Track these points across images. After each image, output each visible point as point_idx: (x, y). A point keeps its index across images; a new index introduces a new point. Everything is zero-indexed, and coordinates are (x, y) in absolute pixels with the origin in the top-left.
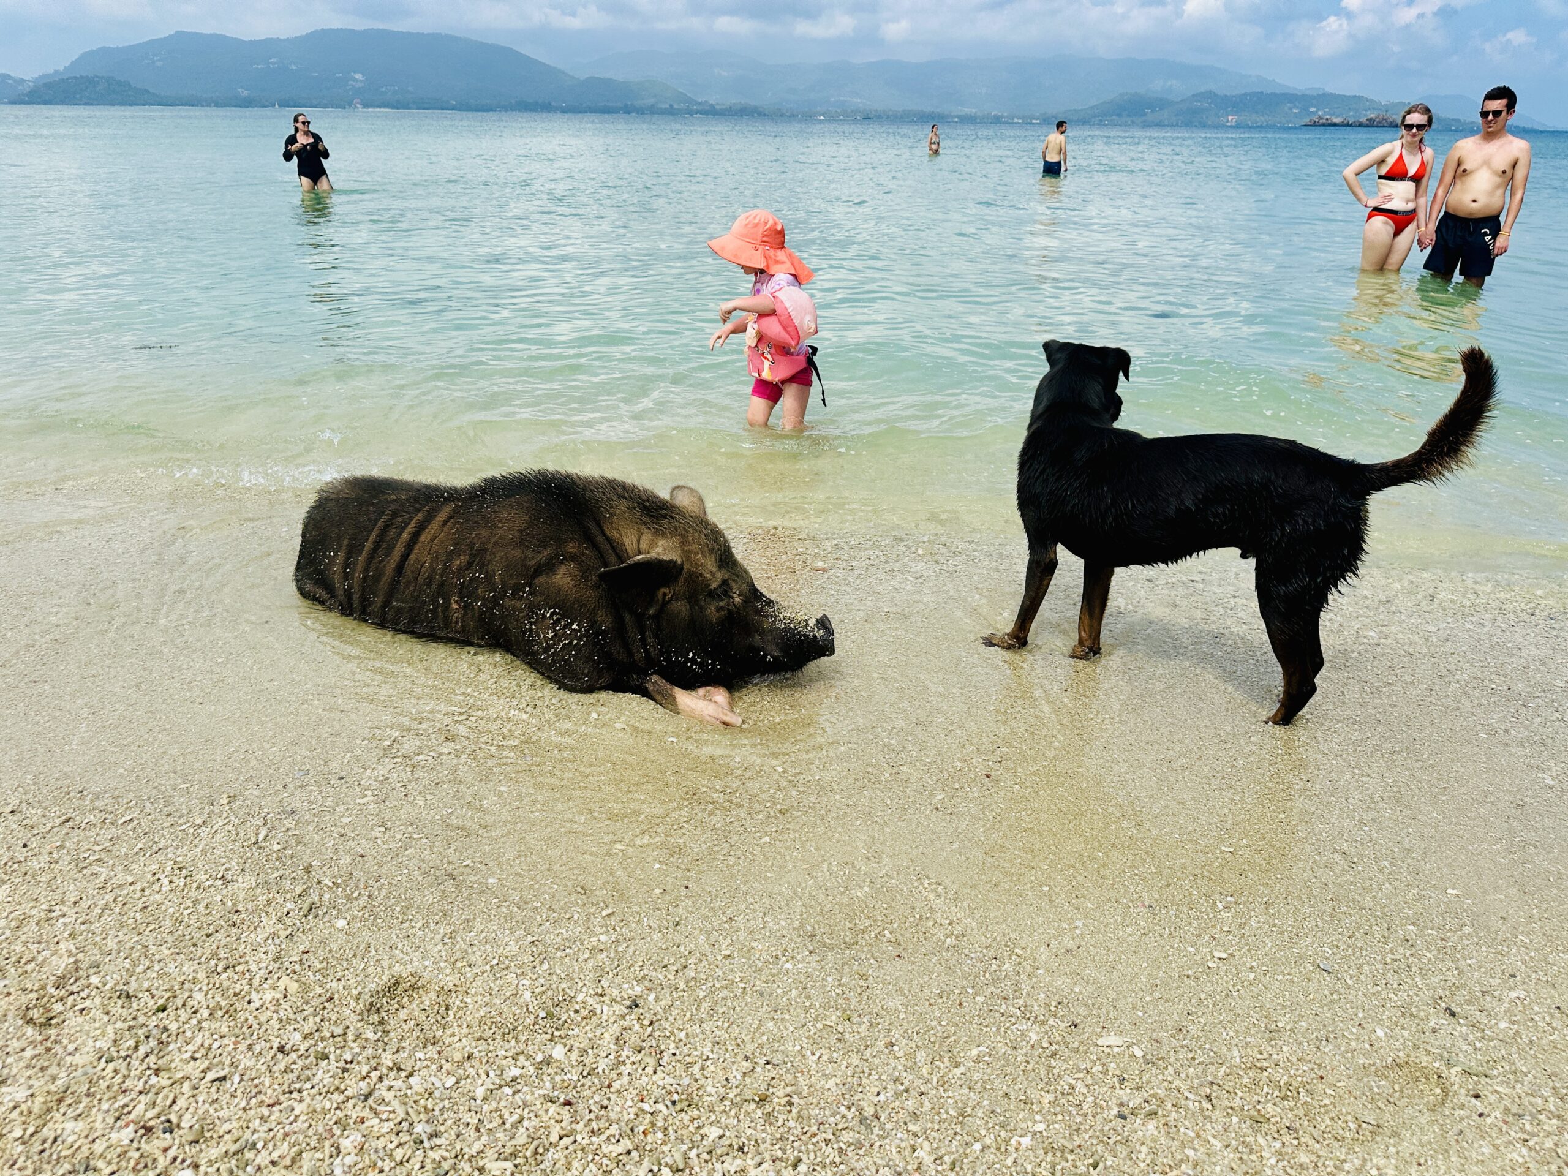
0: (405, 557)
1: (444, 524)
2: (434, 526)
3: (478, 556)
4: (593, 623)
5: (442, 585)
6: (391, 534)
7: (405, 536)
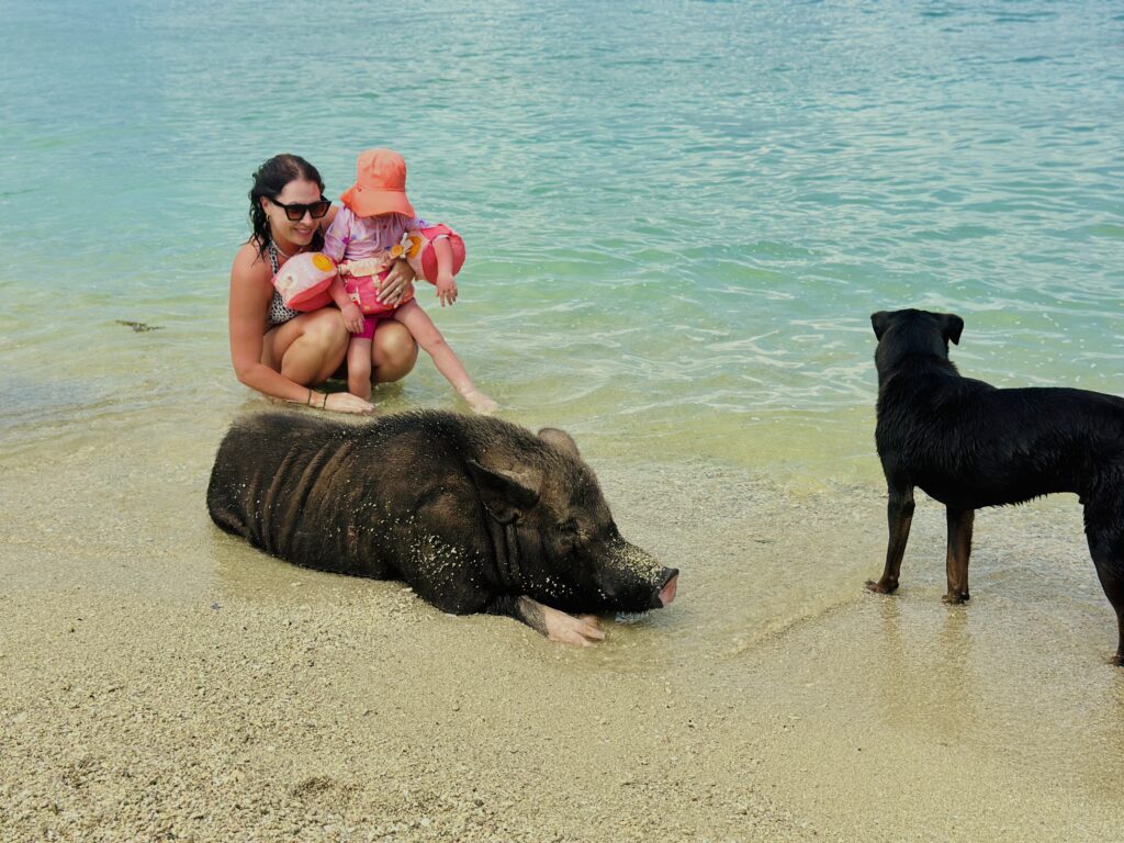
0: (308, 490)
1: (342, 461)
2: (333, 461)
3: (371, 489)
4: (469, 548)
5: (340, 514)
6: (296, 469)
7: (308, 471)
